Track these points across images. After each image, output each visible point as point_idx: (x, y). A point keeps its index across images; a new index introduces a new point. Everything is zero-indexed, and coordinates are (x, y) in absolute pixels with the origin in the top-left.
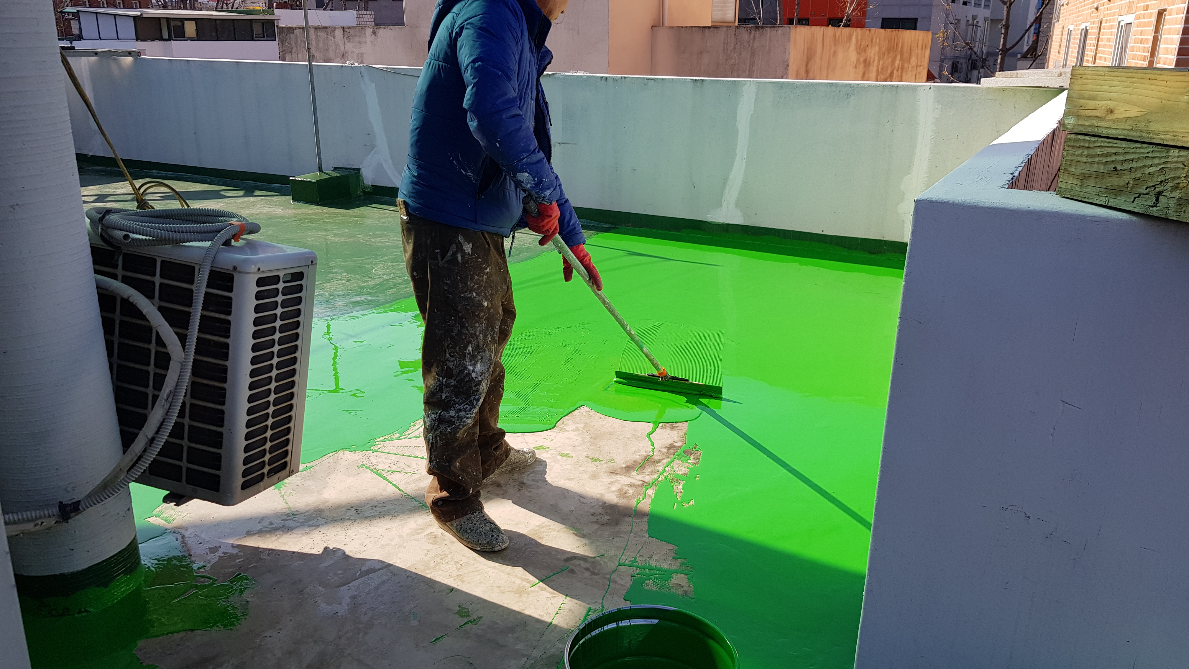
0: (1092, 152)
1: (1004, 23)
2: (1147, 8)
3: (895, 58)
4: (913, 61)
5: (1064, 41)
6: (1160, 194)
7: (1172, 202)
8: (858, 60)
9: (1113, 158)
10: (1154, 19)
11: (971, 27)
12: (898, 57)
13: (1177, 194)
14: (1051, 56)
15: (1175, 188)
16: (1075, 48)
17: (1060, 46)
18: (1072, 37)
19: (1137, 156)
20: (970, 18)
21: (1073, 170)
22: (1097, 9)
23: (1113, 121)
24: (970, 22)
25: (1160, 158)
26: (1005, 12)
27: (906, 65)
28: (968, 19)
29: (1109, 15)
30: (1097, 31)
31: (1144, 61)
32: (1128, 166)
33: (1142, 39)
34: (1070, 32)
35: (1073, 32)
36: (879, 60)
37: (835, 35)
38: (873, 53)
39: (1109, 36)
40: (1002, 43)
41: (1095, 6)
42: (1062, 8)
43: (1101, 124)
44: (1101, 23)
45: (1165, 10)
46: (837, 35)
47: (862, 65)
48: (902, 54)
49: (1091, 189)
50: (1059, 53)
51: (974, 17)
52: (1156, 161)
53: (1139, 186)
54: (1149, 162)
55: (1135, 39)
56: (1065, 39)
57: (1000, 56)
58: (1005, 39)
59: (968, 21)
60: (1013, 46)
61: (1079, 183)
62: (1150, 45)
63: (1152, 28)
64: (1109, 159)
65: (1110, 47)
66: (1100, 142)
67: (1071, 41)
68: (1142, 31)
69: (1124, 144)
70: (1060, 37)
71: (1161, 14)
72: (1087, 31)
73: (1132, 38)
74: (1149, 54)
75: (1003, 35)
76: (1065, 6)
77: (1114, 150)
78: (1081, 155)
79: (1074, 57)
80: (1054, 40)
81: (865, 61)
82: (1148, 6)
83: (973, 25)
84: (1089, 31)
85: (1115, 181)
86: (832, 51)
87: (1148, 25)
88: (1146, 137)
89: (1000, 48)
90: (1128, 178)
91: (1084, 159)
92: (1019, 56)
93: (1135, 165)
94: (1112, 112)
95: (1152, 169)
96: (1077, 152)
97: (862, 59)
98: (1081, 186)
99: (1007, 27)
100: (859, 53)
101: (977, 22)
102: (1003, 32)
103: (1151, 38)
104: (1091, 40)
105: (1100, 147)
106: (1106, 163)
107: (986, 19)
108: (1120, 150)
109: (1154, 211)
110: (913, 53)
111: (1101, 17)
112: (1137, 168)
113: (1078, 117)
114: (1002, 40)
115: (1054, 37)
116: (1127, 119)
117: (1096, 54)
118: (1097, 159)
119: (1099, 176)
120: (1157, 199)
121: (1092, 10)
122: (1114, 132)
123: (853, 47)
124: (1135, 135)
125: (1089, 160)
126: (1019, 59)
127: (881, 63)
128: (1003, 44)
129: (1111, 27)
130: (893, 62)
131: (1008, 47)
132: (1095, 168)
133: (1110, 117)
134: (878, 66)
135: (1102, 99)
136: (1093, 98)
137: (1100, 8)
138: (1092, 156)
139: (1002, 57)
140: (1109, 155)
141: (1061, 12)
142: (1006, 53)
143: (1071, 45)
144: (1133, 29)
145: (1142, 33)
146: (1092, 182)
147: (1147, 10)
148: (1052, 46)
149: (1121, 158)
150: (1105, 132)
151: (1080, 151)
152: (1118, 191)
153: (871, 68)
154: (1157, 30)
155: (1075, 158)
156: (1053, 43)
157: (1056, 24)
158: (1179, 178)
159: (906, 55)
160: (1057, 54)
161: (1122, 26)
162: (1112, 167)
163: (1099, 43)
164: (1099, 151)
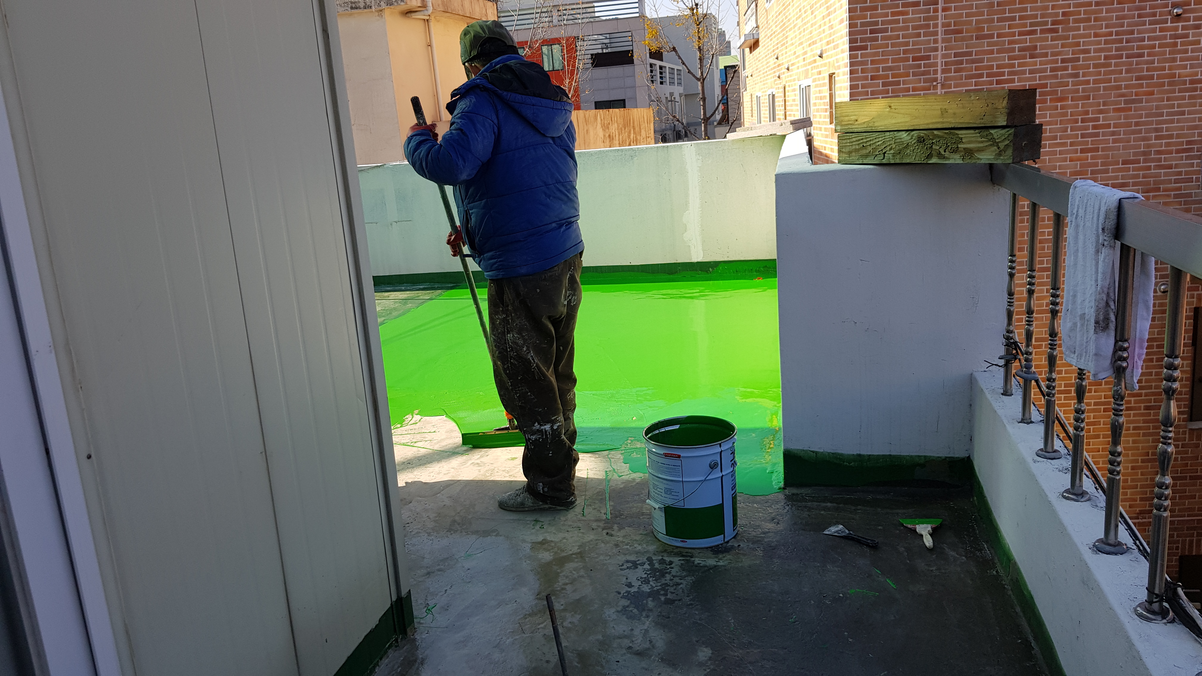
0: (852, 140)
1: (701, 96)
2: (820, 73)
3: (630, 132)
4: (643, 133)
5: (755, 107)
6: (885, 153)
7: (890, 155)
8: (604, 136)
9: (862, 141)
10: (827, 80)
11: (670, 103)
12: (632, 132)
13: (892, 152)
14: (745, 120)
15: (891, 149)
16: (766, 110)
17: (752, 110)
18: (761, 102)
19: (872, 138)
20: (668, 95)
21: (844, 150)
22: (779, 77)
23: (859, 124)
24: (669, 99)
25: (882, 137)
26: (700, 88)
27: (638, 137)
28: (666, 96)
29: (790, 81)
30: (782, 95)
31: (826, 112)
32: (868, 144)
33: (821, 97)
34: (758, 98)
35: (761, 98)
36: (619, 135)
37: (585, 116)
38: (614, 129)
39: (794, 98)
40: (702, 113)
41: (778, 75)
42: (747, 79)
43: (853, 127)
44: (785, 88)
45: (834, 74)
46: (587, 116)
47: (608, 140)
48: (634, 129)
49: (854, 157)
50: (752, 116)
51: (672, 94)
52: (881, 139)
53: (875, 151)
54: (877, 140)
55: (816, 97)
56: (755, 104)
57: (703, 125)
58: (704, 109)
59: (667, 98)
60: (712, 115)
61: (848, 156)
62: (828, 100)
63: (828, 87)
64: (859, 142)
65: (797, 105)
66: (854, 135)
67: (761, 105)
68: (820, 90)
69: (865, 134)
70: (750, 103)
71: (831, 76)
72: (773, 96)
73: (813, 97)
74: (829, 107)
75: (702, 107)
76: (750, 77)
77: (861, 138)
78: (847, 143)
79: (766, 118)
80: (745, 106)
81: (609, 136)
82: (820, 71)
83: (671, 101)
84: (776, 95)
85: (864, 152)
86: (585, 130)
87: (824, 85)
88: (874, 129)
89: (702, 117)
90: (870, 149)
91: (848, 144)
92: (715, 123)
93: (871, 142)
94: (857, 121)
95: (879, 143)
96: (844, 142)
97: (607, 135)
98: (849, 157)
99: (704, 99)
100: (604, 130)
101: (674, 98)
102: (702, 104)
103: (827, 95)
104: (779, 102)
105: (854, 138)
106: (858, 144)
107: (681, 95)
108: (864, 137)
109: (884, 161)
110: (642, 128)
111: (784, 83)
112: (873, 144)
113: (842, 125)
114: (702, 111)
115: (745, 104)
116: (864, 123)
117: (785, 113)
118: (854, 143)
119: (856, 151)
120: (884, 156)
121: (775, 78)
122: (860, 129)
123: (599, 126)
124: (869, 129)
125: (851, 144)
126: (716, 126)
127: (621, 137)
128: (703, 115)
129: (794, 90)
130: (629, 136)
131: (708, 116)
132: (854, 147)
133: (857, 123)
134: (619, 140)
135: (851, 116)
136: (848, 116)
137: (781, 77)
138: (852, 142)
139: (704, 125)
140: (859, 140)
141: (747, 83)
142: (707, 122)
143: (762, 108)
144: (812, 89)
145: (820, 92)
146: (854, 154)
147: (820, 74)
148: (745, 112)
149: (865, 140)
150: (856, 130)
151: (846, 141)
152: (866, 156)
153: (614, 141)
154: (831, 89)
155: (844, 145)
156: (745, 109)
157: (744, 93)
158: (891, 144)
159: (637, 129)
160: (750, 117)
161: (803, 89)
162: (861, 145)
163: (787, 103)
164: (854, 139)
